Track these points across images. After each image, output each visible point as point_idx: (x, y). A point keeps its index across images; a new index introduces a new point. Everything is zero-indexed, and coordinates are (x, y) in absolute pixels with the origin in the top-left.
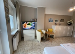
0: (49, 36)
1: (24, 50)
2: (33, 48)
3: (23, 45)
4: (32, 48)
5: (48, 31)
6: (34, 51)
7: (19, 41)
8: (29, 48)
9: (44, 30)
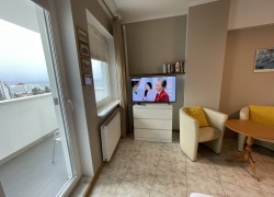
0: (245, 145)
1: (130, 168)
2: (159, 173)
3: (130, 151)
4: (153, 173)
5: (243, 115)
6: (157, 186)
7: (121, 137)
8: (145, 166)
9: (221, 110)
